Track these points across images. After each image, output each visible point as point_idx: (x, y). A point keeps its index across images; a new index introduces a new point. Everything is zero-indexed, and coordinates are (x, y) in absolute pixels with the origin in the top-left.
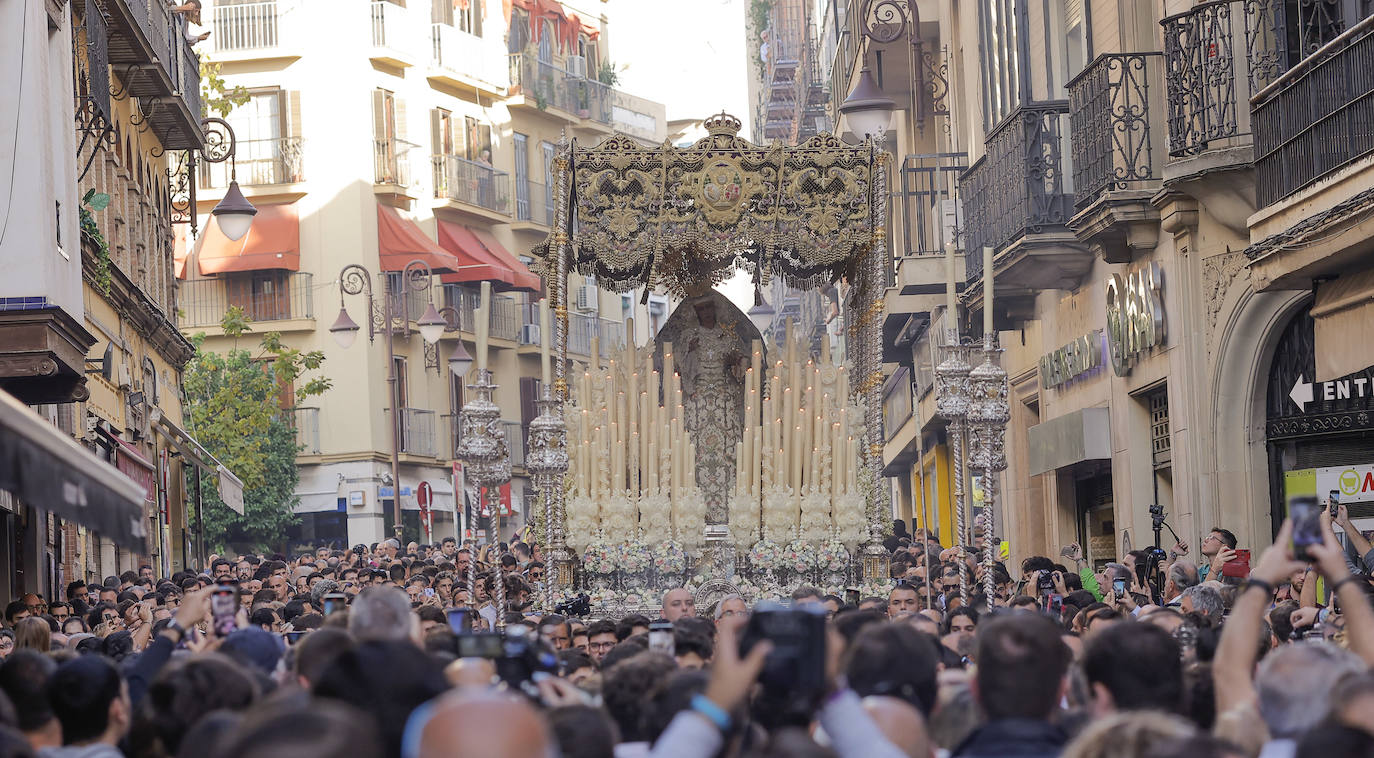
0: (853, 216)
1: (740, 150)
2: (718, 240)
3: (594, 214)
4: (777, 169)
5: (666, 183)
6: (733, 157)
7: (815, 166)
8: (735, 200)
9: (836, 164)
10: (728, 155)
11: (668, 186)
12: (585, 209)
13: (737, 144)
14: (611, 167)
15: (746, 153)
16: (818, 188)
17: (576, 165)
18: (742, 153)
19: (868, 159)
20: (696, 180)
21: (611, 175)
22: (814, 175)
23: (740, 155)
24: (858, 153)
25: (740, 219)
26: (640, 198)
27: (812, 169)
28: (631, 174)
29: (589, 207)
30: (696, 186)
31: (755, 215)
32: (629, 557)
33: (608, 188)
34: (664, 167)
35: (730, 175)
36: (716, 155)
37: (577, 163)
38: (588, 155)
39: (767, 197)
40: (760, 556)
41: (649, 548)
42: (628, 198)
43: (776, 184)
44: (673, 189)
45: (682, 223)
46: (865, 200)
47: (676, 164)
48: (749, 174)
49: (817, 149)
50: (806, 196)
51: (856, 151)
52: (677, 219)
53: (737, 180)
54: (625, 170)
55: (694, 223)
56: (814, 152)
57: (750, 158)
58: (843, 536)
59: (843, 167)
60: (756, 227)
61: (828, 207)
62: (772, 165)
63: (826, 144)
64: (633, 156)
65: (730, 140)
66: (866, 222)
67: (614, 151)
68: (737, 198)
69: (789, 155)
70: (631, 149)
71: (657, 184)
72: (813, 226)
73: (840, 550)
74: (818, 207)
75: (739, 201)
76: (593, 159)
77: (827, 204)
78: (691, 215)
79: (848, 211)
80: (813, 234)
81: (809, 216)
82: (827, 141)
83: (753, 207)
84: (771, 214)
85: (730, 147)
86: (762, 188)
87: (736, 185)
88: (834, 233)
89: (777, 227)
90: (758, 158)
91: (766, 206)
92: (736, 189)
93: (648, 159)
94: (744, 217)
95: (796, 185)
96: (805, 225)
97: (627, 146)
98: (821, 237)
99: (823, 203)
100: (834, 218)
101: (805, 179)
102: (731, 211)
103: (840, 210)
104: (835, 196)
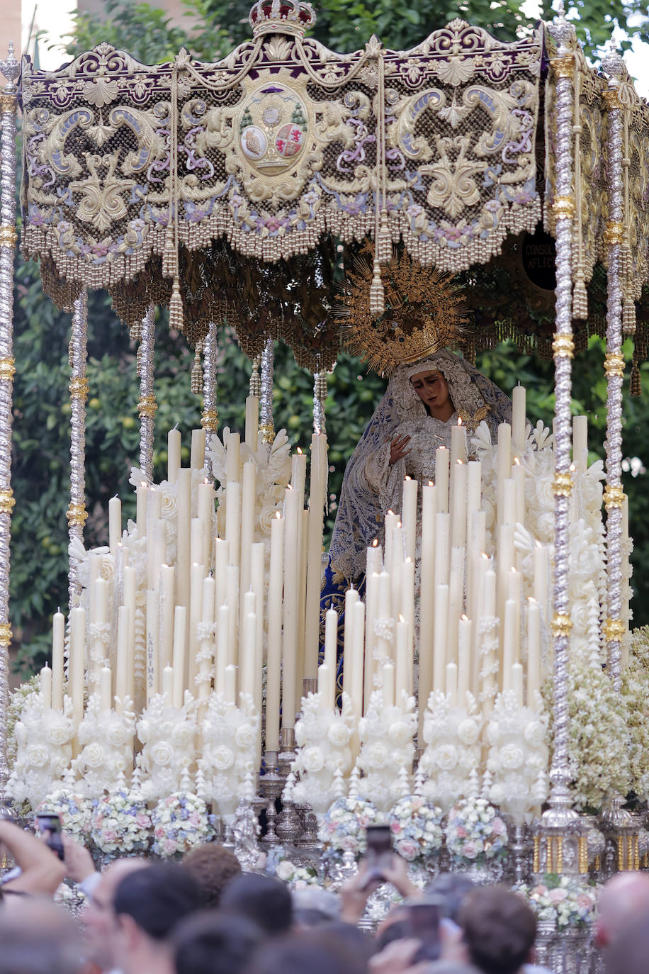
0: (509, 177)
1: (305, 62)
2: (265, 231)
3: (53, 189)
4: (371, 93)
5: (180, 129)
6: (295, 75)
7: (439, 85)
8: (293, 154)
9: (478, 79)
10: (285, 72)
11: (182, 132)
12: (39, 181)
13: (302, 51)
14: (85, 103)
15: (316, 68)
16: (443, 126)
17: (25, 102)
18: (308, 67)
19: (535, 68)
20: (229, 121)
21: (84, 117)
22: (436, 99)
23: (306, 72)
24: (519, 58)
25: (304, 190)
26: (132, 157)
27: (435, 90)
28: (119, 115)
29: (47, 177)
30: (229, 131)
31: (331, 182)
32: (106, 822)
33: (78, 144)
34: (175, 99)
35: (290, 108)
36: (264, 73)
37: (27, 97)
38: (47, 83)
39: (353, 148)
40: (333, 828)
41: (148, 805)
42: (111, 160)
43: (371, 123)
44: (189, 139)
45: (202, 201)
46: (530, 145)
47: (194, 94)
48: (322, 106)
49: (444, 53)
50: (422, 142)
51: (514, 54)
52: (196, 193)
53: (298, 118)
54: (107, 108)
55: (224, 200)
56: (438, 59)
57: (323, 75)
58: (497, 792)
59: (490, 85)
60: (333, 204)
61: (461, 161)
62: (362, 87)
63: (462, 43)
64: (123, 81)
65: (290, 43)
66: (531, 186)
67: (90, 75)
68: (298, 148)
69: (393, 66)
70: (119, 70)
71: (163, 131)
72: (434, 198)
73: (486, 818)
74: (445, 162)
75: (303, 158)
76: (55, 90)
77: (461, 156)
78: (220, 186)
79: (499, 167)
80: (436, 214)
81: (428, 180)
82: (463, 38)
83: (328, 170)
84: (359, 179)
85: (289, 58)
86: (345, 131)
87: (296, 127)
88: (472, 211)
89: (370, 203)
90: (338, 74)
91: (351, 164)
92: (296, 133)
93: (148, 85)
94: (311, 186)
95: (406, 121)
96: (420, 198)
97: (113, 65)
98: (447, 218)
99: (453, 155)
100: (472, 182)
101: (422, 110)
102: (288, 175)
103: (484, 166)
104: (475, 142)
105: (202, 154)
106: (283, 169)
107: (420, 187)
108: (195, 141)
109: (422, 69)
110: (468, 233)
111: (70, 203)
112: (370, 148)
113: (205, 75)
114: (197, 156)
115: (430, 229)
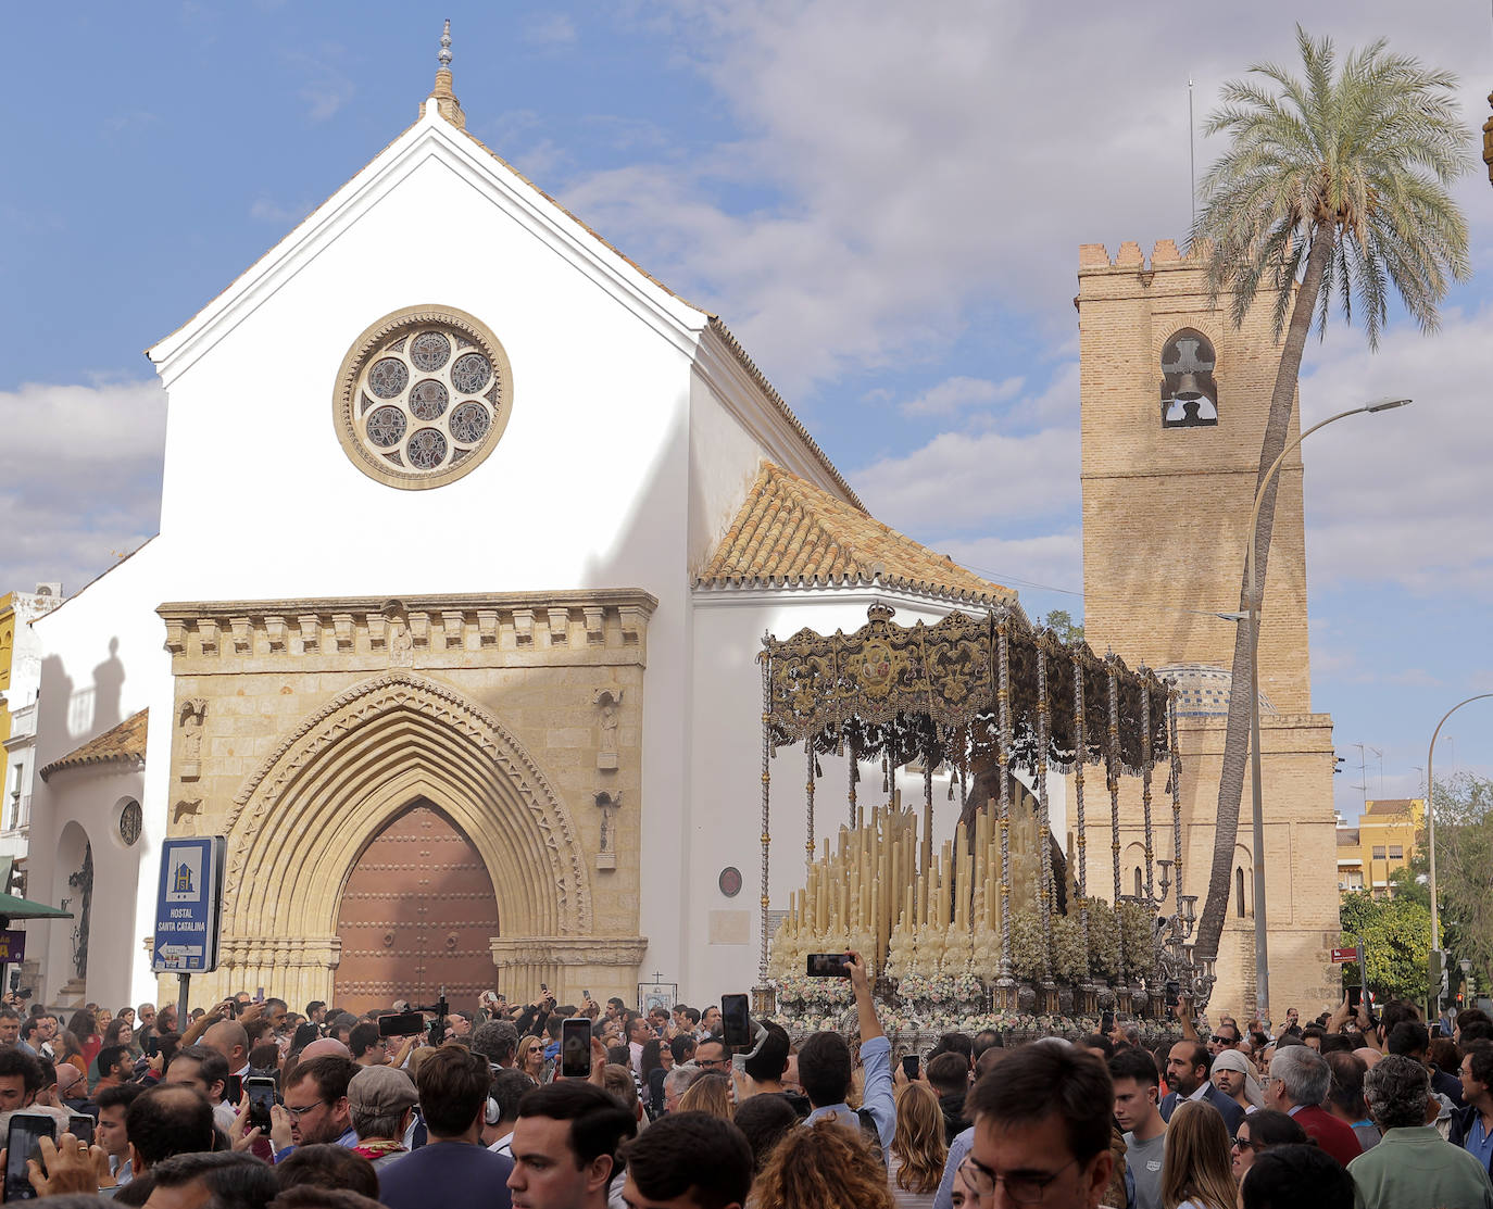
0: (979, 682)
1: (890, 633)
4: (918, 646)
5: (837, 665)
6: (886, 638)
7: (947, 641)
8: (885, 675)
9: (964, 637)
10: (881, 637)
11: (838, 667)
12: (778, 692)
13: (890, 627)
14: (797, 655)
15: (895, 635)
16: (950, 660)
18: (891, 635)
19: (989, 631)
20: (858, 661)
22: (946, 648)
23: (891, 637)
24: (982, 627)
25: (891, 692)
26: (817, 679)
27: (945, 643)
28: (811, 660)
29: (781, 690)
30: (858, 665)
31: (902, 688)
33: (794, 674)
34: (835, 651)
35: (882, 654)
36: (872, 638)
37: (772, 654)
38: (781, 646)
39: (911, 672)
40: (904, 988)
42: (808, 681)
43: (919, 659)
44: (841, 670)
45: (847, 698)
46: (988, 667)
47: (843, 649)
48: (897, 652)
49: (949, 626)
50: (940, 668)
51: (980, 625)
52: (845, 695)
53: (887, 659)
54: (806, 657)
55: (857, 698)
56: (947, 629)
57: (898, 638)
58: (977, 970)
59: (969, 640)
60: (903, 697)
61: (958, 676)
62: (914, 643)
63: (957, 621)
64: (814, 644)
65: (884, 624)
66: (988, 686)
67: (800, 642)
68: (887, 673)
69: (927, 633)
70: (812, 639)
71: (830, 667)
72: (947, 693)
73: (970, 982)
74: (951, 677)
75: (889, 677)
76: (786, 649)
77: (957, 673)
78: (854, 692)
79: (974, 678)
80: (948, 701)
81: (944, 685)
82: (958, 618)
83: (901, 681)
84: (914, 686)
85: (883, 631)
86: (908, 663)
87: (886, 663)
88: (964, 699)
90: (904, 637)
91: (911, 679)
92: (886, 665)
93: (825, 645)
94: (893, 689)
95: (934, 659)
96: (941, 694)
97: (810, 637)
98: (953, 702)
99: (954, 673)
100: (964, 685)
101: (940, 653)
102: (883, 684)
103: (967, 677)
104: (963, 666)
105: (847, 677)
106: (881, 682)
107: (941, 689)
108: (844, 671)
109: (940, 634)
110: (963, 709)
111: (791, 701)
112: (918, 671)
113: (848, 640)
115: (945, 708)
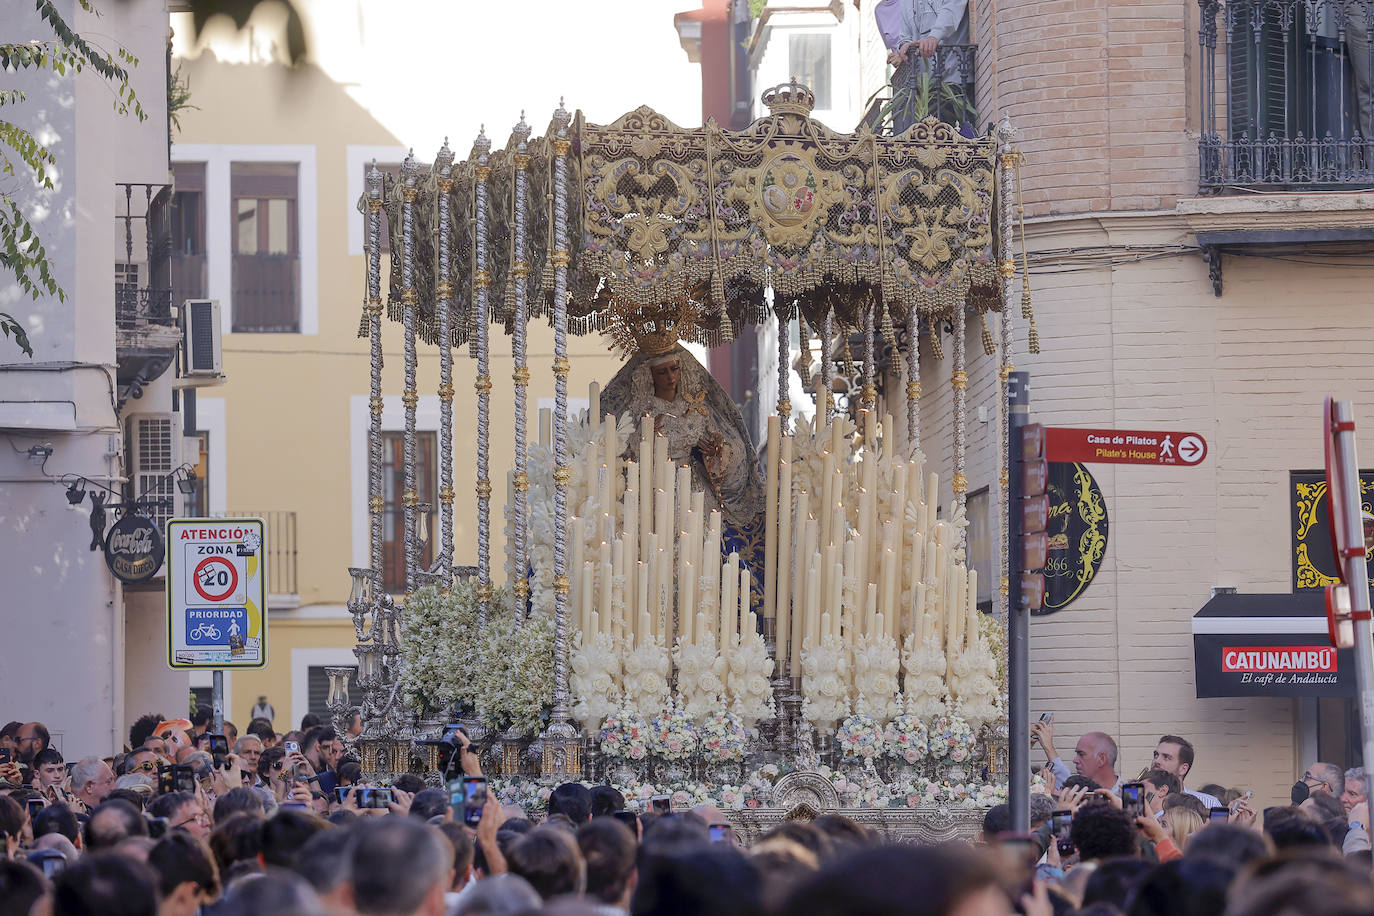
0: (972, 242)
1: (814, 138)
2: (780, 270)
3: (606, 223)
4: (865, 168)
5: (710, 182)
6: (805, 147)
7: (918, 165)
8: (806, 210)
9: (948, 164)
10: (797, 145)
12: (595, 216)
13: (812, 129)
14: (633, 155)
15: (823, 143)
16: (922, 200)
17: (583, 149)
18: (818, 142)
19: (992, 160)
20: (752, 181)
21: (633, 168)
22: (919, 178)
23: (815, 146)
24: (980, 151)
25: (813, 240)
26: (672, 202)
27: (915, 170)
28: (660, 167)
30: (753, 188)
31: (833, 234)
33: (628, 187)
34: (710, 158)
35: (803, 174)
36: (781, 143)
37: (585, 145)
38: (600, 135)
39: (850, 210)
40: (854, 738)
42: (655, 202)
45: (730, 242)
46: (987, 219)
47: (724, 155)
48: (827, 175)
49: (922, 142)
50: (905, 210)
51: (975, 148)
53: (810, 182)
54: (652, 160)
55: (747, 242)
56: (917, 146)
57: (828, 150)
59: (957, 171)
60: (834, 252)
61: (936, 227)
62: (858, 162)
63: (935, 136)
64: (664, 139)
65: (800, 122)
66: (989, 251)
67: (637, 131)
68: (809, 208)
69: (883, 149)
70: (661, 130)
71: (697, 183)
72: (914, 254)
74: (923, 227)
75: (814, 214)
76: (608, 141)
77: (936, 223)
78: (743, 233)
79: (965, 234)
80: (916, 266)
81: (910, 240)
82: (936, 131)
83: (831, 225)
84: (855, 235)
85: (800, 134)
86: (845, 196)
87: (810, 190)
88: (945, 266)
89: (864, 254)
90: (840, 150)
91: (850, 222)
92: (810, 195)
93: (685, 144)
94: (818, 237)
95: (893, 192)
96: (903, 252)
97: (655, 125)
98: (925, 269)
99: (930, 222)
100: (945, 243)
101: (906, 184)
102: (800, 226)
103: (954, 232)
104: (946, 212)
105: (729, 203)
107: (904, 245)
108: (723, 193)
109: (905, 152)
110: (942, 282)
111: (622, 235)
113: (732, 140)
114: (725, 205)
115: (912, 279)
